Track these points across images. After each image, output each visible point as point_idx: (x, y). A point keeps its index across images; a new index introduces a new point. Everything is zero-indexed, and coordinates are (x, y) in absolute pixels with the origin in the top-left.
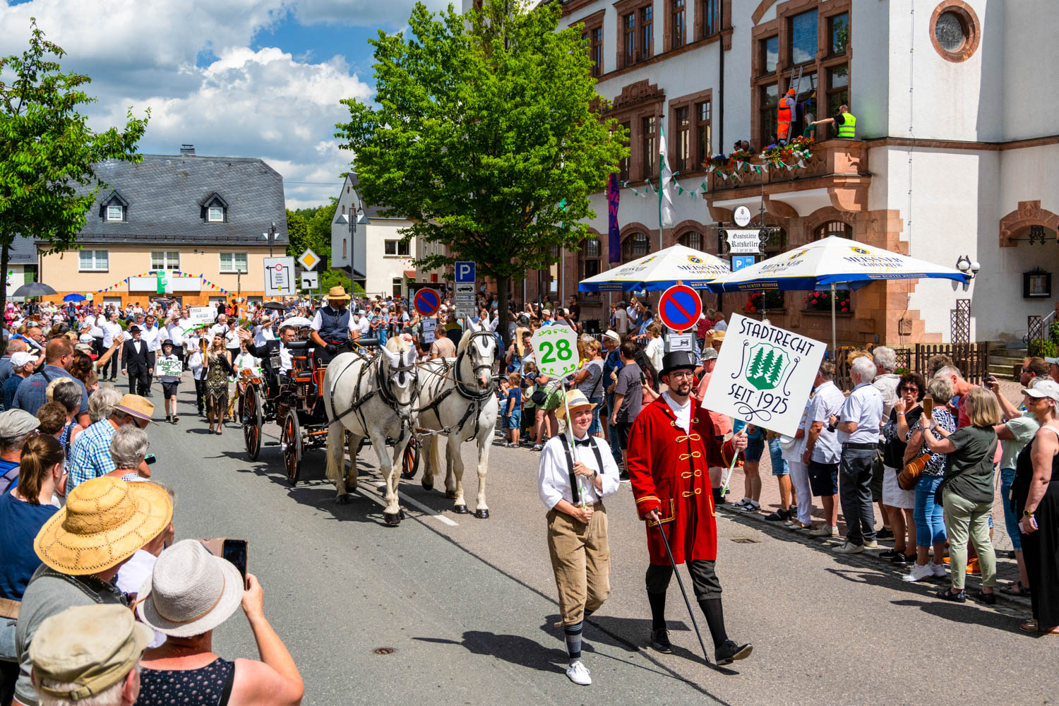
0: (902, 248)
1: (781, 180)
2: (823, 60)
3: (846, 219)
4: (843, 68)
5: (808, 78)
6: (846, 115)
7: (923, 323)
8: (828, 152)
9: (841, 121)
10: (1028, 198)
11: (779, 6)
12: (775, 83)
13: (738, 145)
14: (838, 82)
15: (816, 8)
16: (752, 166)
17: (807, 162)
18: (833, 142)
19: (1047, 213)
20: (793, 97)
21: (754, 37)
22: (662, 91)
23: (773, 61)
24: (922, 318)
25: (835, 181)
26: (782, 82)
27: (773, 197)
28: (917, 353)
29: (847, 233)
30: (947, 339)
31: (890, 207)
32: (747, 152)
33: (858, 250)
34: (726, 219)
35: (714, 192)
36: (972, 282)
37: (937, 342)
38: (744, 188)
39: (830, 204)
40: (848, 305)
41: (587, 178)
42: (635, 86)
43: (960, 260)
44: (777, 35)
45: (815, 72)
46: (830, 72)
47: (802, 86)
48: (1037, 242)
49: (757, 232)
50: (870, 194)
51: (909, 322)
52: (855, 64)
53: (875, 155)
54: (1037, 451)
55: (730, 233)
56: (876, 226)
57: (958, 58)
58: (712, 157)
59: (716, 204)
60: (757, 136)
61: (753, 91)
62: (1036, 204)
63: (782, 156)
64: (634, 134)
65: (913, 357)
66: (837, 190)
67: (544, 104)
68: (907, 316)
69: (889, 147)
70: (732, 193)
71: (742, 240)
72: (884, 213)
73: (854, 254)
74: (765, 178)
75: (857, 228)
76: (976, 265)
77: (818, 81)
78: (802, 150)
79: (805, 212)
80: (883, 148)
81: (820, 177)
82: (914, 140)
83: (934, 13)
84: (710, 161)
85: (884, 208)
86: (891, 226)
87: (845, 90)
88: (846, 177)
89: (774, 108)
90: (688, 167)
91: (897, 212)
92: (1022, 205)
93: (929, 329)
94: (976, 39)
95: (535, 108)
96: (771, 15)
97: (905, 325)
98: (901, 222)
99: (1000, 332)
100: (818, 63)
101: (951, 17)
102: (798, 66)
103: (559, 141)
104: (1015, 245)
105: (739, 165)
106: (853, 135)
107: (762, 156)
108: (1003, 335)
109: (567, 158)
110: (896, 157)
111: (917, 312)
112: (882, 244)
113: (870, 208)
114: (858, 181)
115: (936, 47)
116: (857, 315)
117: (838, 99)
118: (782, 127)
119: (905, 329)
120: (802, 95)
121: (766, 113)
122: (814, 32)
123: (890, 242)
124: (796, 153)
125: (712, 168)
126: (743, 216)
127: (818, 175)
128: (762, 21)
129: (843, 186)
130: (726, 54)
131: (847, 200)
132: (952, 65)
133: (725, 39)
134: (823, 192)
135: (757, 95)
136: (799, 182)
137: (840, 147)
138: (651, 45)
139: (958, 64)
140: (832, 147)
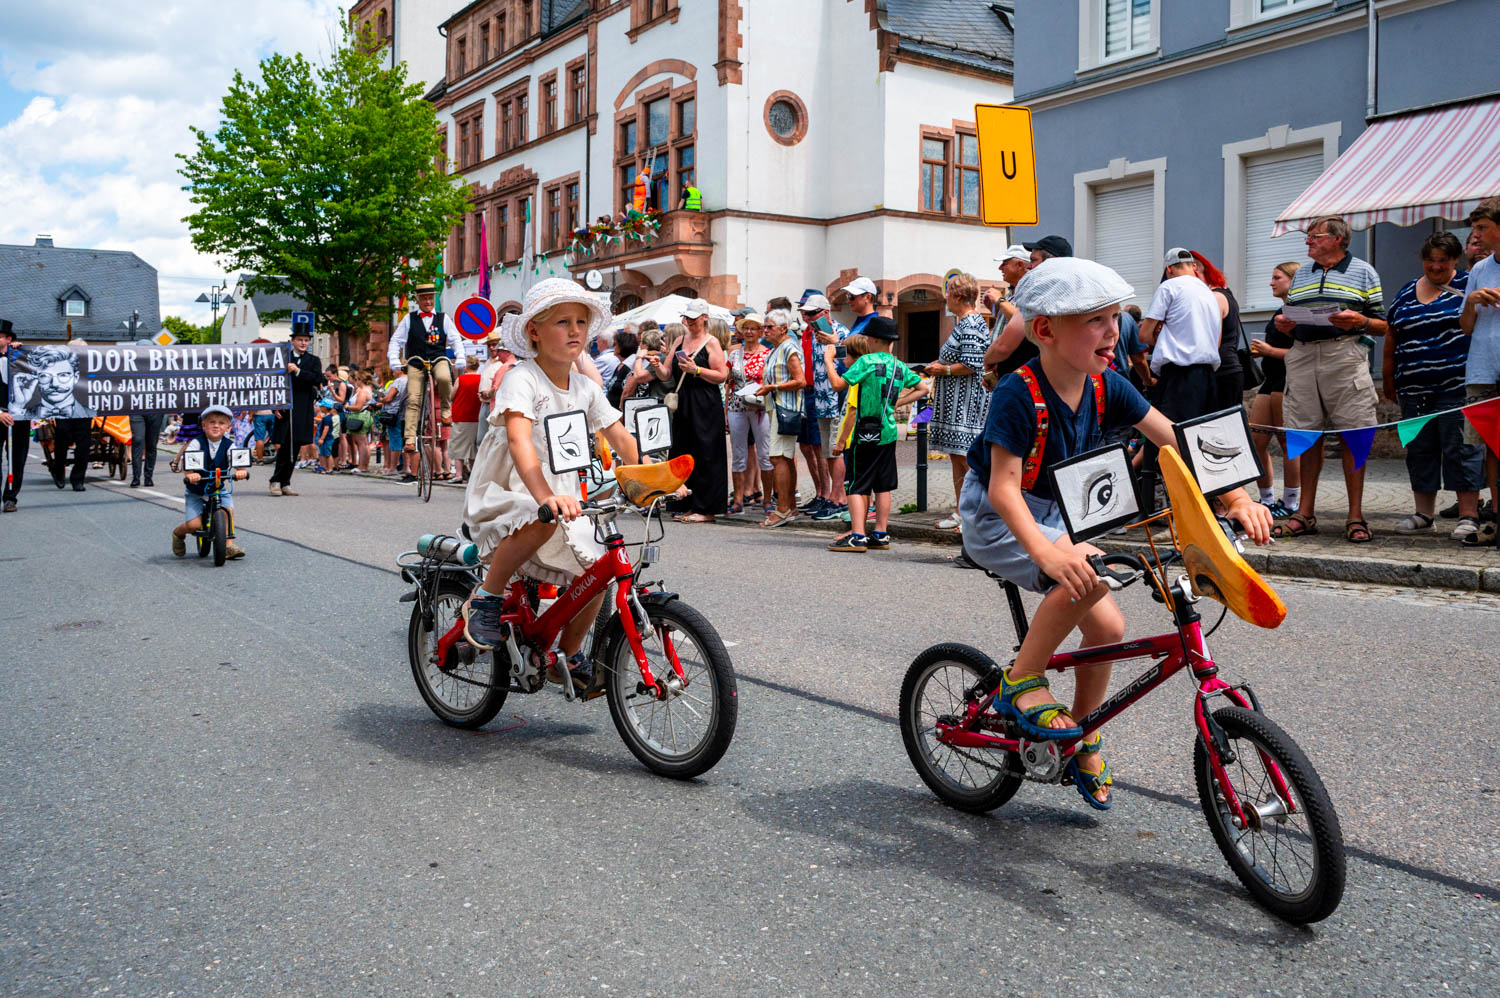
1: (638, 249)
2: (673, 141)
3: (692, 286)
4: (691, 148)
5: (662, 159)
6: (691, 190)
8: (675, 222)
9: (687, 195)
10: (849, 267)
11: (637, 94)
12: (634, 163)
13: (601, 219)
14: (687, 160)
15: (667, 95)
16: (609, 238)
17: (657, 231)
20: (648, 176)
21: (617, 121)
22: (536, 174)
23: (633, 144)
25: (681, 248)
26: (639, 163)
27: (628, 266)
31: (728, 273)
32: (608, 226)
35: (578, 265)
39: (677, 271)
42: (512, 170)
44: (635, 120)
45: (666, 153)
46: (680, 151)
47: (655, 165)
49: (608, 294)
50: (711, 261)
52: (699, 144)
53: (717, 224)
56: (716, 291)
57: (789, 143)
58: (579, 230)
60: (616, 211)
61: (615, 171)
62: (855, 271)
63: (634, 227)
64: (511, 217)
66: (681, 256)
69: (728, 218)
70: (594, 265)
72: (724, 278)
74: (622, 250)
77: (670, 161)
78: (652, 220)
79: (658, 281)
80: (723, 219)
81: (668, 246)
82: (752, 214)
83: (768, 101)
84: (574, 235)
85: (723, 273)
86: (729, 290)
87: (692, 167)
88: (690, 245)
91: (735, 278)
92: (845, 274)
94: (805, 127)
96: (630, 102)
98: (738, 286)
100: (669, 144)
101: (783, 107)
102: (653, 147)
104: (840, 310)
105: (599, 237)
106: (698, 207)
107: (617, 228)
110: (732, 228)
112: (721, 305)
113: (712, 274)
114: (700, 248)
115: (770, 131)
120: (655, 174)
121: (626, 192)
123: (729, 302)
124: (647, 223)
125: (575, 241)
126: (595, 279)
127: (667, 244)
128: (622, 108)
129: (687, 252)
130: (592, 138)
131: (691, 266)
132: (784, 148)
133: (591, 124)
134: (670, 258)
135: (619, 175)
136: (651, 252)
137: (685, 217)
138: (527, 132)
139: (790, 148)
140: (677, 217)
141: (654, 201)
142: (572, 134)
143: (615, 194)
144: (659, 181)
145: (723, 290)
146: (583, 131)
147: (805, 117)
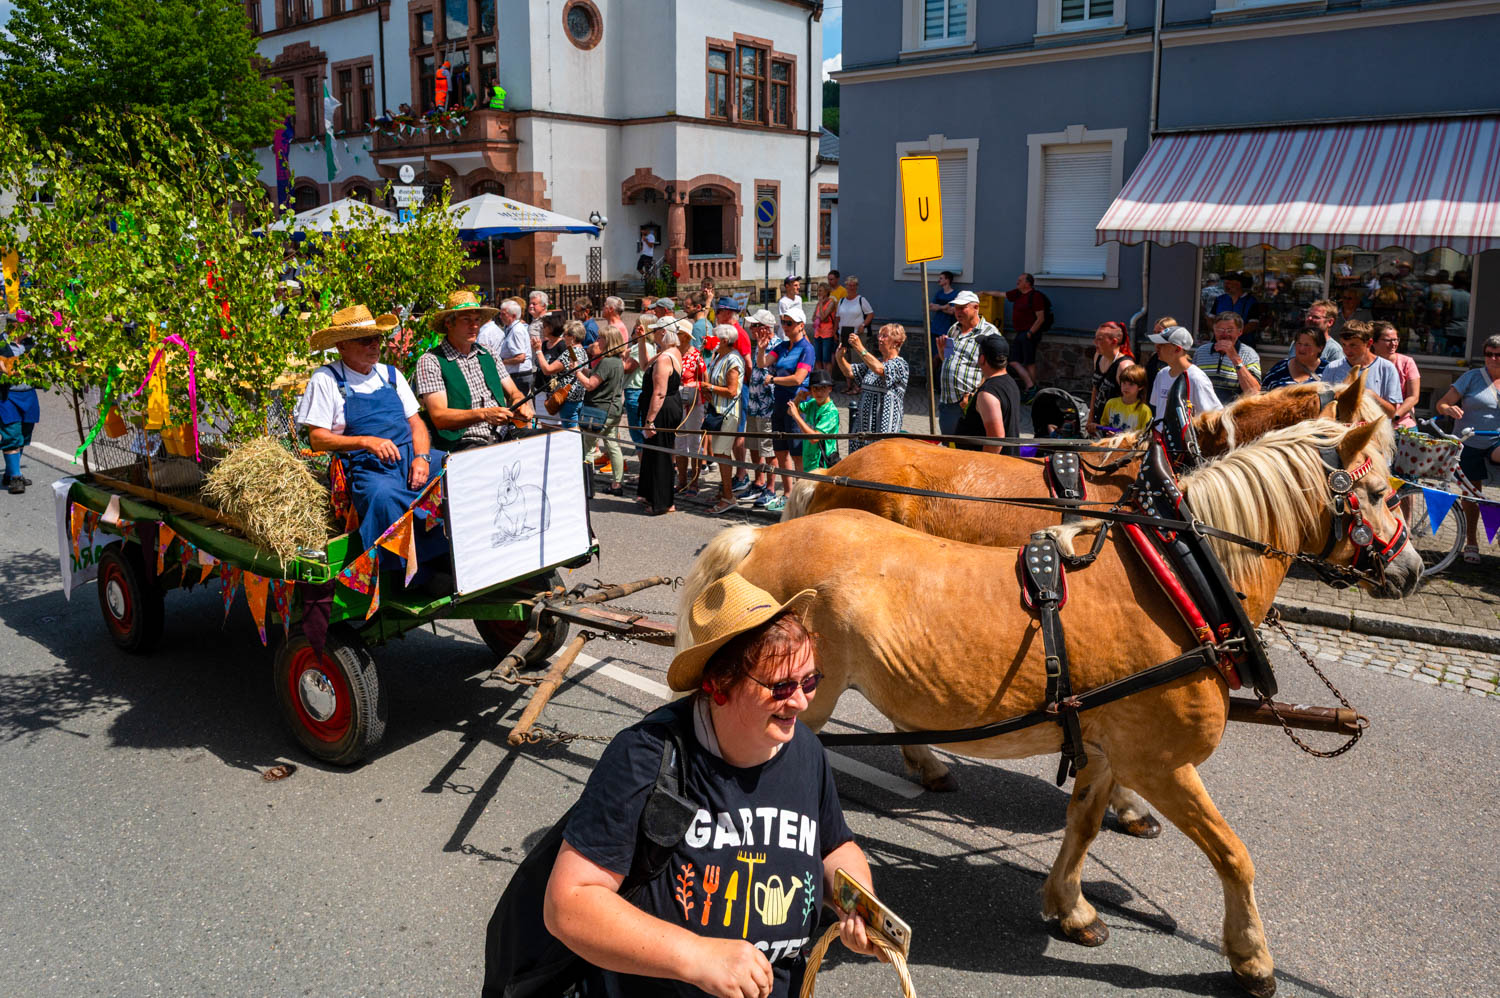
0: (546, 204)
1: (438, 143)
2: (473, 38)
3: (496, 178)
4: (491, 46)
5: (461, 53)
7: (564, 267)
8: (482, 120)
9: (492, 94)
10: (643, 165)
12: (432, 55)
13: (402, 107)
14: (488, 58)
16: (413, 129)
17: (463, 128)
18: (486, 111)
19: (657, 178)
20: (449, 69)
21: (410, 10)
22: (324, 53)
23: (429, 36)
24: (564, 261)
25: (489, 145)
26: (438, 54)
27: (433, 157)
28: (561, 292)
29: (500, 191)
30: (584, 280)
31: (535, 170)
32: (410, 117)
33: (509, 206)
34: (393, 174)
35: (379, 152)
36: (602, 234)
37: (575, 282)
38: (406, 149)
39: (484, 165)
40: (503, 252)
41: (252, 132)
42: (296, 46)
43: (592, 215)
44: (430, 12)
45: (467, 48)
46: (480, 47)
47: (456, 58)
48: (650, 201)
49: (421, 188)
50: (518, 158)
51: (554, 267)
52: (501, 43)
53: (521, 122)
54: (657, 373)
55: (397, 189)
56: (524, 185)
57: (586, 47)
58: (377, 118)
59: (382, 162)
60: (417, 102)
61: (412, 61)
62: (649, 170)
63: (441, 122)
64: (298, 94)
65: (558, 295)
66: (490, 154)
67: (202, 55)
68: (552, 261)
69: (533, 118)
70: (396, 153)
71: (407, 196)
72: (530, 175)
73: (506, 210)
74: (427, 141)
75: (509, 187)
76: (605, 219)
77: (470, 56)
78: (459, 117)
79: (464, 171)
80: (528, 119)
81: (475, 142)
82: (553, 114)
83: (566, 5)
84: (374, 123)
85: (530, 170)
86: (536, 187)
87: (494, 66)
88: (497, 142)
89: (432, 78)
90: (354, 126)
91: (541, 174)
92: (638, 171)
93: (570, 271)
94: (600, 32)
95: (192, 59)
97: (551, 268)
98: (544, 182)
99: (625, 273)
101: (578, 11)
102: (452, 41)
103: (220, 95)
104: (634, 203)
105: (402, 128)
106: (502, 107)
107: (423, 120)
108: (627, 276)
109: (230, 112)
110: (538, 127)
111: (560, 258)
112: (529, 201)
113: (519, 171)
114: (507, 146)
115: (568, 36)
116: (511, 261)
117: (489, 76)
118: (440, 97)
119: (550, 273)
120: (455, 68)
121: (425, 82)
122: (465, 13)
123: (536, 199)
124: (454, 120)
125: (376, 129)
126: (407, 173)
127: (474, 140)
129: (495, 149)
130: (385, 24)
131: (499, 162)
132: (582, 52)
133: (384, 9)
134: (478, 154)
135: (416, 65)
136: (457, 145)
137: (491, 115)
138: (311, 9)
139: (586, 52)
140: (485, 115)
141: (456, 96)
142: (362, 18)
143: (412, 82)
144: (460, 75)
145: (531, 186)
146: (375, 15)
147: (599, 22)
